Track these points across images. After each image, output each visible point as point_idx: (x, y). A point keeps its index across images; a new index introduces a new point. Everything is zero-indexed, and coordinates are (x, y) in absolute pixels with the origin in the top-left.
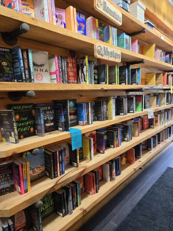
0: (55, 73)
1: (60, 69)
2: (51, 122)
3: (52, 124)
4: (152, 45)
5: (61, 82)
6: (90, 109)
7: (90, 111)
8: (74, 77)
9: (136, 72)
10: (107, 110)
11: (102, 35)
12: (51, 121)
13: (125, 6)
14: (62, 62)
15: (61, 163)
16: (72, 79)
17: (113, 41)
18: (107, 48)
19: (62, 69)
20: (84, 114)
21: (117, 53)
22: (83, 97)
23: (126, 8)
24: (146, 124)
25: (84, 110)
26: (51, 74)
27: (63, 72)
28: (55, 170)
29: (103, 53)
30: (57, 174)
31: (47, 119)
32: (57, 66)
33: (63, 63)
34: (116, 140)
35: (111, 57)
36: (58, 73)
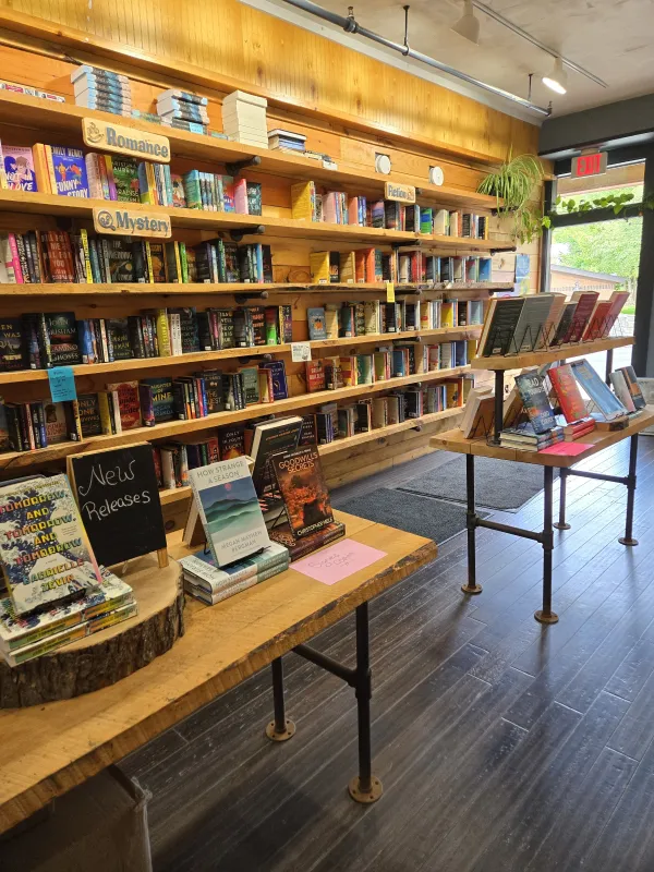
0: (12, 264)
1: (20, 257)
2: (17, 354)
3: (18, 357)
4: (306, 186)
5: (26, 280)
6: (103, 332)
7: (104, 336)
8: (65, 268)
9: (249, 253)
10: (155, 335)
11: (135, 180)
12: (16, 352)
13: (190, 113)
14: (24, 244)
15: (37, 426)
16: (61, 274)
17: (161, 191)
18: (126, 214)
19: (26, 256)
20: (90, 341)
21: (157, 220)
22: (97, 309)
23: (194, 117)
24: (315, 380)
25: (87, 334)
26: (7, 265)
27: (30, 262)
28: (25, 436)
29: (115, 225)
30: (29, 444)
31: (7, 347)
32: (15, 252)
33: (28, 246)
34: (190, 403)
35: (140, 229)
36: (17, 263)
